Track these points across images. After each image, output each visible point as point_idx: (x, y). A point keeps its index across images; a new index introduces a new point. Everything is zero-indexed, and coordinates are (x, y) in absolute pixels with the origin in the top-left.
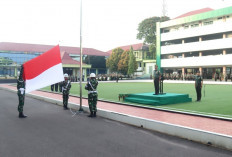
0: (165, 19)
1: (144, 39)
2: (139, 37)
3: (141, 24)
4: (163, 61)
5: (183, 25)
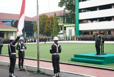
2: (61, 5)
4: (80, 25)
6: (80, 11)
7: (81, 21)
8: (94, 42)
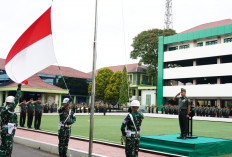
0: (170, 32)
1: (139, 59)
3: (136, 39)
5: (195, 41)
6: (166, 65)
7: (167, 82)
8: (177, 117)
